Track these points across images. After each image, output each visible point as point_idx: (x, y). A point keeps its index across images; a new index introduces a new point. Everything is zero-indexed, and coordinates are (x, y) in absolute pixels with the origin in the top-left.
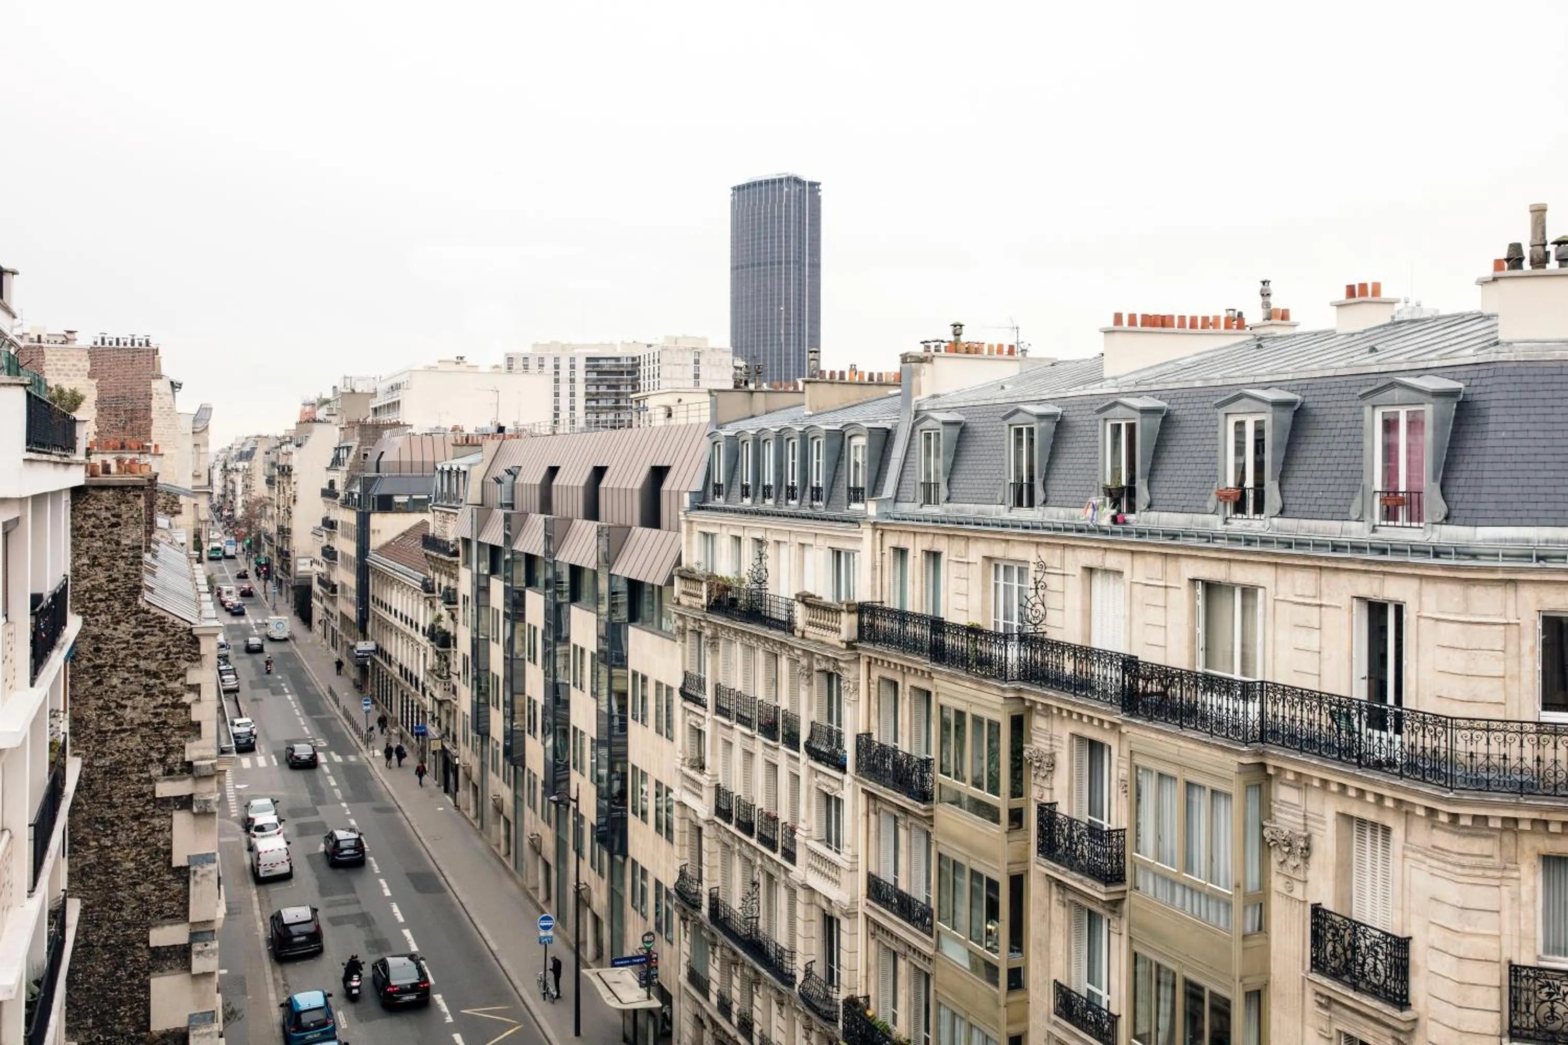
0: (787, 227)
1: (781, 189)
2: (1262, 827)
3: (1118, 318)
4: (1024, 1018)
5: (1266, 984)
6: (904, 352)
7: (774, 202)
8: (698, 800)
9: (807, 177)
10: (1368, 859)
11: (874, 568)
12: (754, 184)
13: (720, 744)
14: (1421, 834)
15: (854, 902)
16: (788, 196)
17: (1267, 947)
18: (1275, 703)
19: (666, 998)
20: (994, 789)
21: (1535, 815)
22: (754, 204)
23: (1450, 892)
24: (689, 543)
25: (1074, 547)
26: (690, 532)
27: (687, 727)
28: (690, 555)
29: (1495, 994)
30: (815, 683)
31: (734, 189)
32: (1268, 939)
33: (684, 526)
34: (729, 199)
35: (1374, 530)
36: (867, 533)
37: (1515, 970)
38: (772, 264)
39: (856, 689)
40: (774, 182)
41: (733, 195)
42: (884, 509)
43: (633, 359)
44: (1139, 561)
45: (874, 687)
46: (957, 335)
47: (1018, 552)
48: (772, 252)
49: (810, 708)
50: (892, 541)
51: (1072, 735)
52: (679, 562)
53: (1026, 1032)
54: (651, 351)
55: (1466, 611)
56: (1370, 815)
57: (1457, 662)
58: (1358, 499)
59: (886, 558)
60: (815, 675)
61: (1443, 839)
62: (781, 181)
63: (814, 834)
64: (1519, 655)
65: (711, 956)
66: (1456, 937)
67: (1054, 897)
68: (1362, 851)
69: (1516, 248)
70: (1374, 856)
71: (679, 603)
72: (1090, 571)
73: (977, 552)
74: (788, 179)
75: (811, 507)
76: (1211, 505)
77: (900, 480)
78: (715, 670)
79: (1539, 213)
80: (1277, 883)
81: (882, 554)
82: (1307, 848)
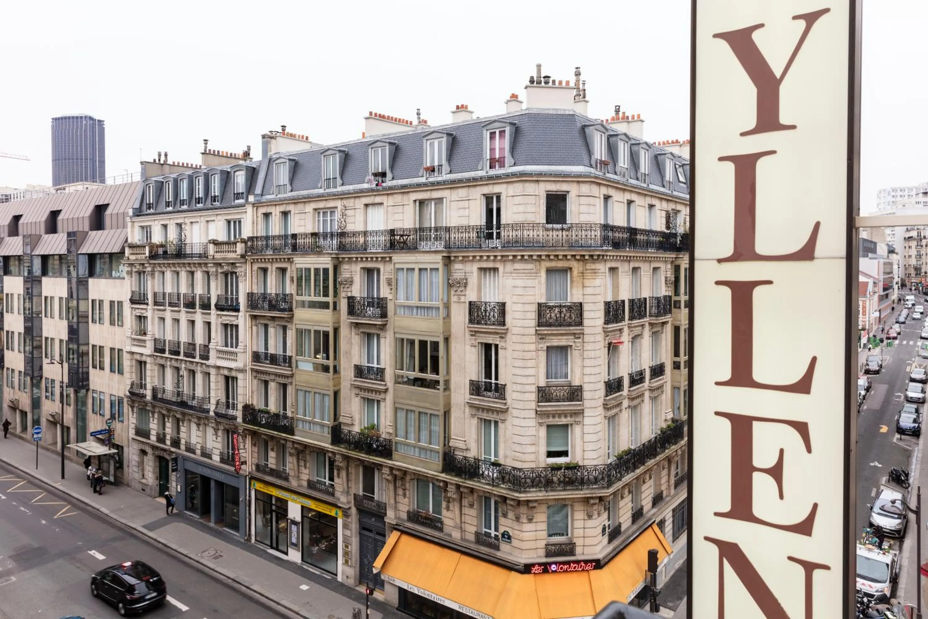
0: (86, 140)
1: (82, 122)
2: (449, 279)
3: (371, 113)
4: (339, 384)
5: (450, 336)
6: (263, 133)
7: (77, 128)
8: (143, 348)
9: (97, 117)
10: (488, 282)
11: (253, 223)
12: (65, 118)
13: (156, 320)
14: (509, 267)
15: (245, 365)
16: (86, 125)
17: (450, 322)
18: (455, 233)
19: (119, 448)
20: (326, 295)
21: (547, 253)
22: (66, 128)
23: (520, 283)
24: (132, 232)
25: (359, 197)
26: (133, 227)
27: (134, 317)
28: (133, 237)
29: (534, 313)
30: (219, 278)
31: (53, 119)
32: (450, 319)
33: (129, 224)
34: (50, 124)
35: (487, 173)
36: (249, 209)
37: (540, 305)
38: (77, 159)
39: (245, 275)
40: (77, 118)
41: (53, 122)
42: (257, 198)
43: (6, 196)
44: (390, 198)
45: (254, 273)
46: (283, 130)
47: (331, 204)
48: (77, 153)
49: (217, 289)
50: (263, 210)
51: (361, 268)
52: (126, 241)
53: (340, 390)
54: (16, 191)
55: (523, 191)
56: (491, 265)
57: (521, 208)
58: (481, 163)
59: (259, 219)
60: (219, 275)
61: (517, 266)
62: (81, 117)
63: (219, 344)
64: (539, 205)
65: (151, 419)
66: (522, 297)
67: (353, 333)
68: (485, 281)
69: (532, 78)
70: (490, 282)
71: (128, 259)
72: (367, 205)
73: (310, 208)
74: (86, 117)
75: (212, 204)
76: (420, 174)
77: (264, 187)
78: (153, 286)
79: (539, 66)
80: (454, 299)
81: (257, 217)
82: (466, 283)
